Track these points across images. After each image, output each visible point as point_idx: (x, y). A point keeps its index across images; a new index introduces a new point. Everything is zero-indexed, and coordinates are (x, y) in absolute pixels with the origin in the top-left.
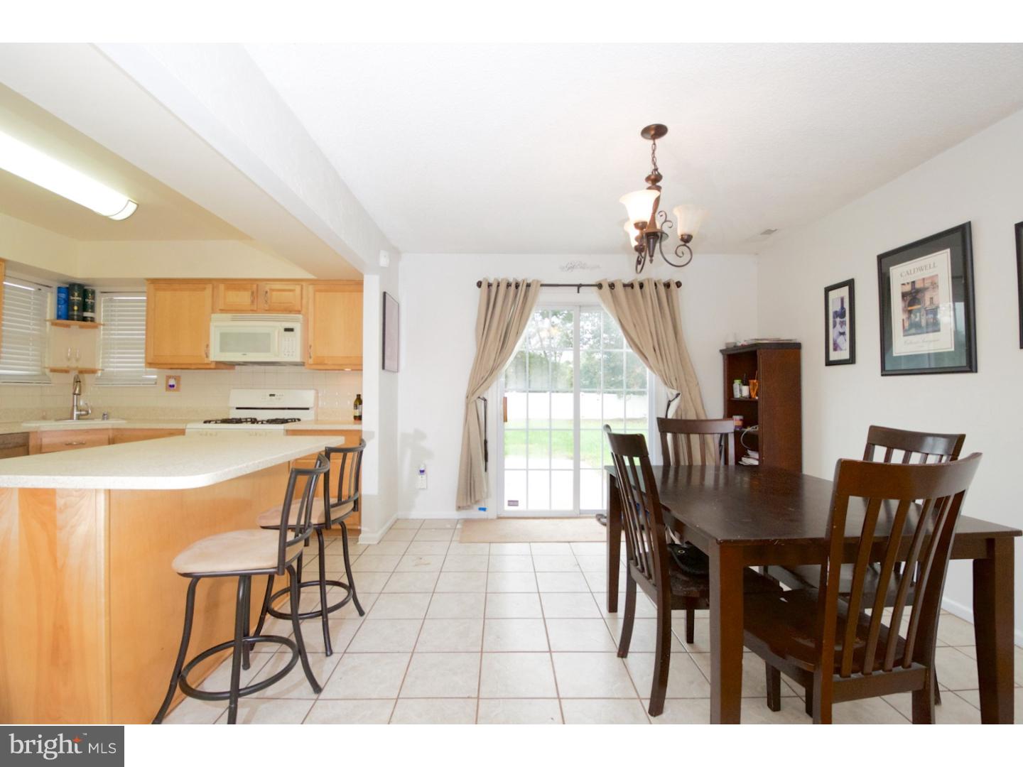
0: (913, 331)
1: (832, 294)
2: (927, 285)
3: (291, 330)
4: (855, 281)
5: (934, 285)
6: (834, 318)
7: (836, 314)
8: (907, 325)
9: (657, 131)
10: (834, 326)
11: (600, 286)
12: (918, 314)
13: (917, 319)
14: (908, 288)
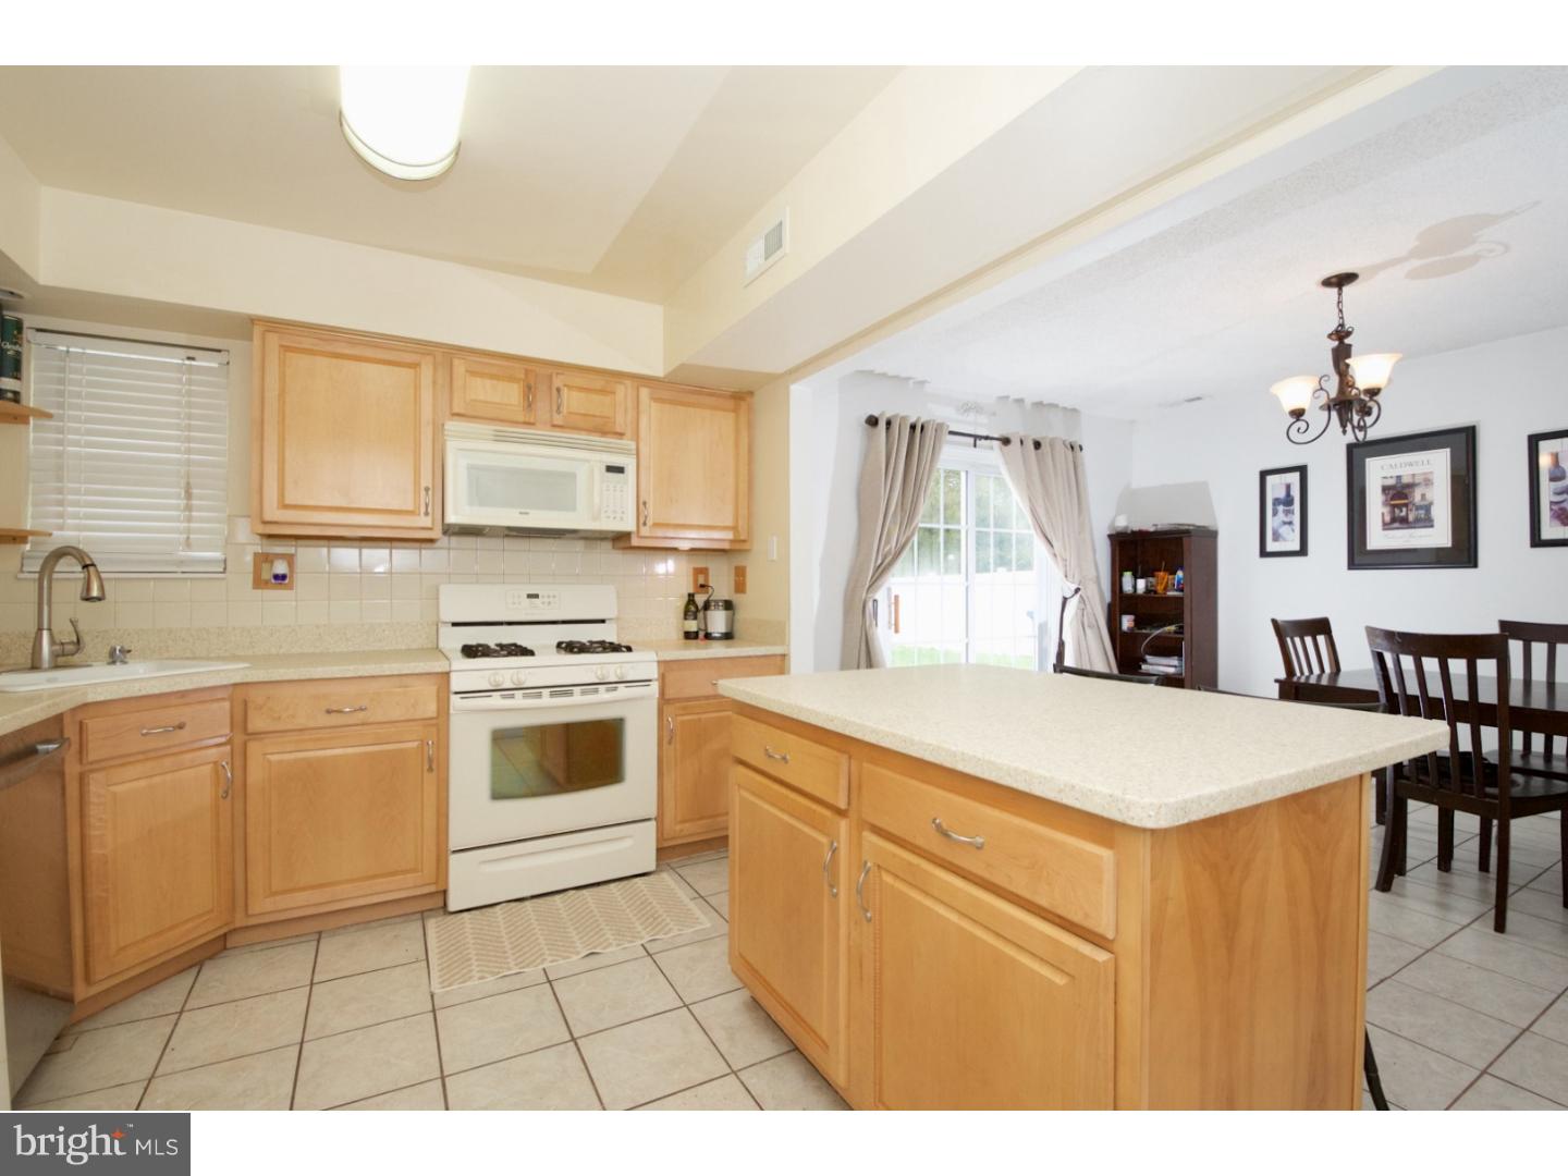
0: (1396, 525)
1: (1270, 479)
2: (1417, 481)
3: (620, 470)
4: (1309, 468)
5: (1428, 482)
6: (1274, 504)
7: (1277, 502)
8: (1388, 519)
9: (1341, 281)
10: (1275, 513)
11: (1006, 441)
12: (1404, 509)
13: (1403, 514)
14: (1391, 482)
